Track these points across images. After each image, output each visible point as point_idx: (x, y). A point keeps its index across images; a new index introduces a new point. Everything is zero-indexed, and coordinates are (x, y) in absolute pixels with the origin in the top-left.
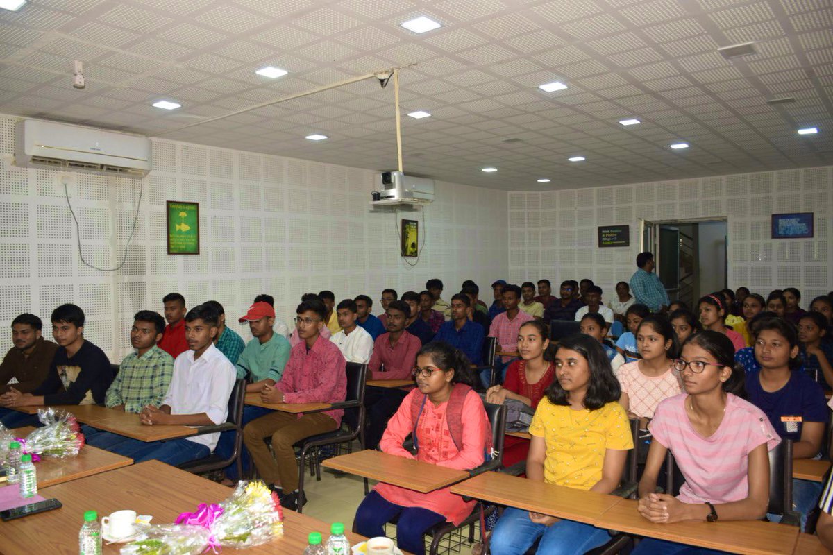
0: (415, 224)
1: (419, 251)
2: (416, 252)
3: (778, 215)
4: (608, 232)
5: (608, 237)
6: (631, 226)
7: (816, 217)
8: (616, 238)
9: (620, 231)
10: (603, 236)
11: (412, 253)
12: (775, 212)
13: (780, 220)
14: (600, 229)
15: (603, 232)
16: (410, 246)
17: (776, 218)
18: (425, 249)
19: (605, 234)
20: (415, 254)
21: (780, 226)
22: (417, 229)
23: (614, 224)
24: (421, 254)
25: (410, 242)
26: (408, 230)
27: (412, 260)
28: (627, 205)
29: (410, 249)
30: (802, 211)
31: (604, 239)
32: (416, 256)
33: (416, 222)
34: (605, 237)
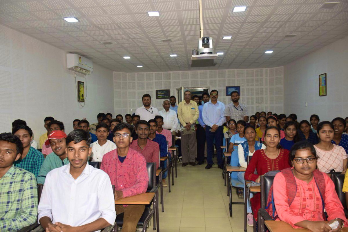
0: (83, 84)
1: (85, 98)
2: (84, 99)
3: (229, 87)
4: (160, 92)
5: (160, 95)
6: (170, 90)
7: (241, 88)
8: (164, 95)
9: (166, 92)
10: (158, 94)
11: (82, 100)
12: (227, 86)
13: (229, 89)
14: (157, 91)
15: (158, 92)
16: (81, 96)
17: (227, 88)
18: (87, 98)
19: (159, 93)
20: (83, 100)
21: (229, 91)
22: (84, 86)
23: (163, 89)
24: (85, 101)
25: (81, 93)
26: (80, 87)
27: (82, 104)
28: (168, 81)
29: (81, 98)
30: (236, 85)
31: (158, 95)
32: (84, 101)
33: (83, 83)
34: (159, 95)
